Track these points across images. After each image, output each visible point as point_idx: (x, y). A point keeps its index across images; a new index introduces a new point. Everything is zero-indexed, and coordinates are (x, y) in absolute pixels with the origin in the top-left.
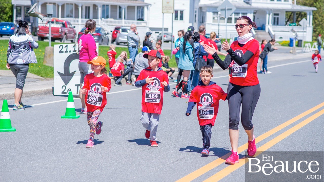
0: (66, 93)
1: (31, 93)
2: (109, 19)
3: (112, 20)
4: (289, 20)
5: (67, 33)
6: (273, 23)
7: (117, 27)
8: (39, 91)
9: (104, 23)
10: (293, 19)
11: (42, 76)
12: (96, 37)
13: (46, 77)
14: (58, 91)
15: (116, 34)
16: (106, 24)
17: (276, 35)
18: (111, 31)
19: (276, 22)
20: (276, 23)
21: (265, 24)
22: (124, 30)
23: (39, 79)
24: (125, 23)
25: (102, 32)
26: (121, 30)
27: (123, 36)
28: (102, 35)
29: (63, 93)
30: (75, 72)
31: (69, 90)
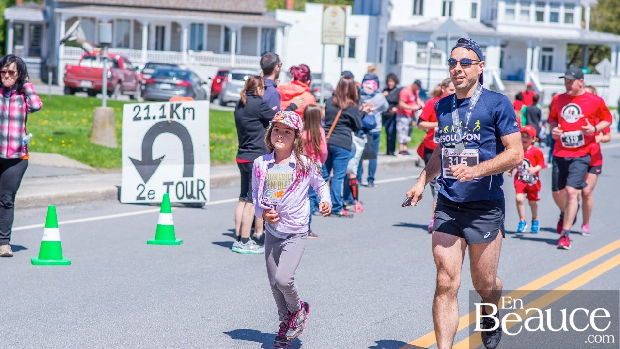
0: (144, 198)
1: (78, 197)
2: (204, 54)
3: (210, 54)
4: (575, 60)
5: (123, 79)
6: (540, 67)
7: (222, 69)
8: (92, 193)
9: (193, 60)
10: (582, 59)
11: (92, 165)
12: (182, 89)
13: (101, 167)
14: (129, 195)
15: (220, 84)
16: (197, 62)
17: (545, 91)
18: (210, 78)
20: (547, 67)
21: (525, 68)
22: (237, 77)
23: (86, 170)
24: (237, 61)
25: (194, 80)
26: (230, 76)
27: (234, 89)
28: (193, 84)
29: (139, 198)
30: (163, 157)
31: (152, 192)
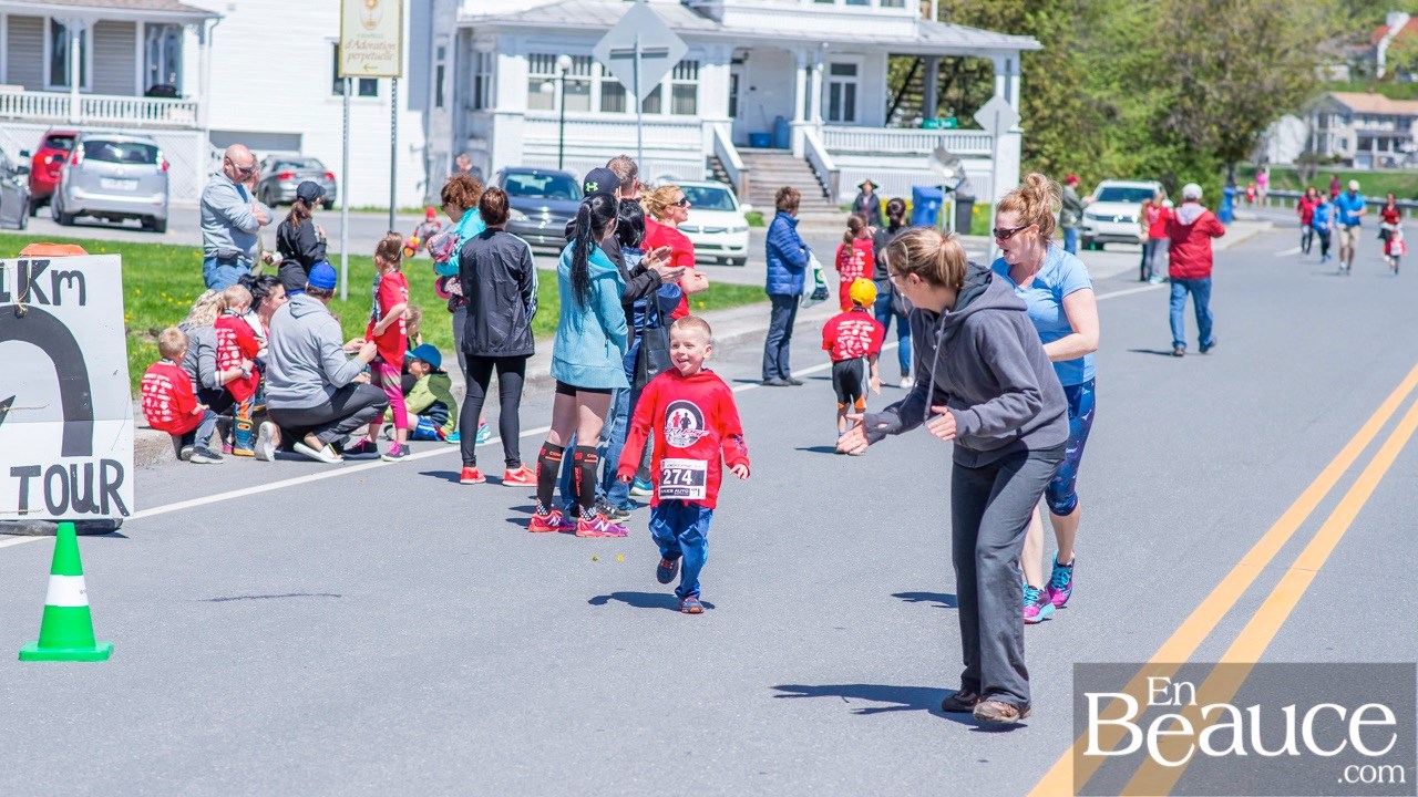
4: (905, 97)
6: (827, 111)
10: (924, 90)
17: (843, 170)
18: (27, 156)
19: (841, 108)
20: (842, 113)
